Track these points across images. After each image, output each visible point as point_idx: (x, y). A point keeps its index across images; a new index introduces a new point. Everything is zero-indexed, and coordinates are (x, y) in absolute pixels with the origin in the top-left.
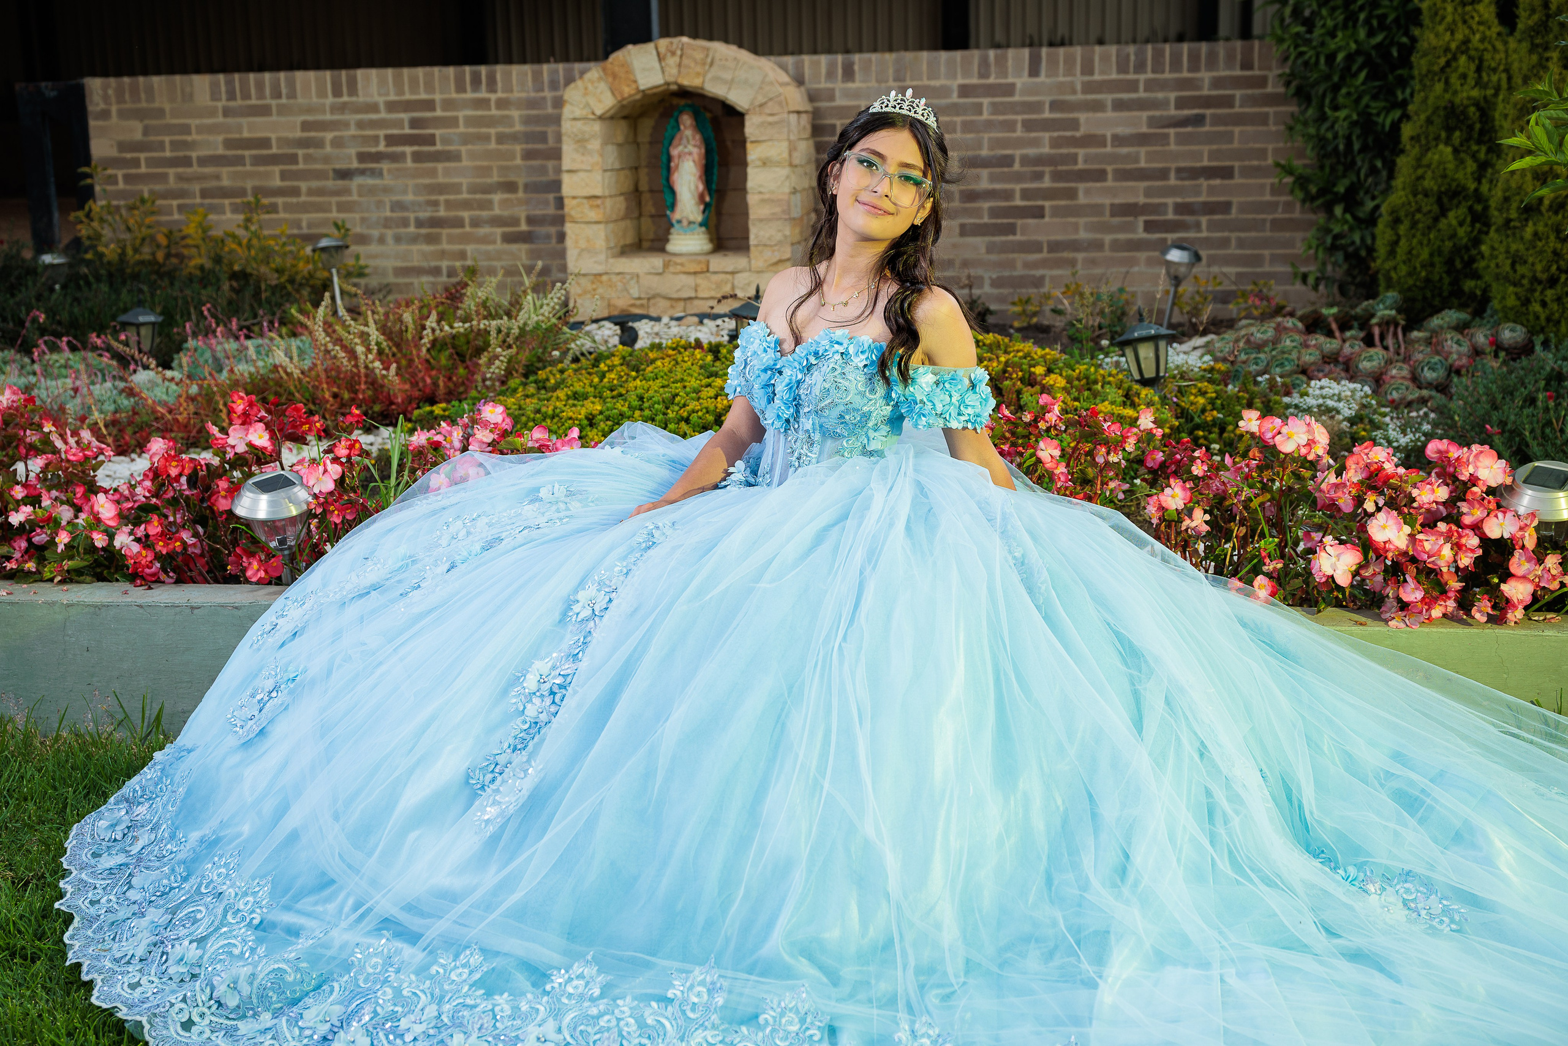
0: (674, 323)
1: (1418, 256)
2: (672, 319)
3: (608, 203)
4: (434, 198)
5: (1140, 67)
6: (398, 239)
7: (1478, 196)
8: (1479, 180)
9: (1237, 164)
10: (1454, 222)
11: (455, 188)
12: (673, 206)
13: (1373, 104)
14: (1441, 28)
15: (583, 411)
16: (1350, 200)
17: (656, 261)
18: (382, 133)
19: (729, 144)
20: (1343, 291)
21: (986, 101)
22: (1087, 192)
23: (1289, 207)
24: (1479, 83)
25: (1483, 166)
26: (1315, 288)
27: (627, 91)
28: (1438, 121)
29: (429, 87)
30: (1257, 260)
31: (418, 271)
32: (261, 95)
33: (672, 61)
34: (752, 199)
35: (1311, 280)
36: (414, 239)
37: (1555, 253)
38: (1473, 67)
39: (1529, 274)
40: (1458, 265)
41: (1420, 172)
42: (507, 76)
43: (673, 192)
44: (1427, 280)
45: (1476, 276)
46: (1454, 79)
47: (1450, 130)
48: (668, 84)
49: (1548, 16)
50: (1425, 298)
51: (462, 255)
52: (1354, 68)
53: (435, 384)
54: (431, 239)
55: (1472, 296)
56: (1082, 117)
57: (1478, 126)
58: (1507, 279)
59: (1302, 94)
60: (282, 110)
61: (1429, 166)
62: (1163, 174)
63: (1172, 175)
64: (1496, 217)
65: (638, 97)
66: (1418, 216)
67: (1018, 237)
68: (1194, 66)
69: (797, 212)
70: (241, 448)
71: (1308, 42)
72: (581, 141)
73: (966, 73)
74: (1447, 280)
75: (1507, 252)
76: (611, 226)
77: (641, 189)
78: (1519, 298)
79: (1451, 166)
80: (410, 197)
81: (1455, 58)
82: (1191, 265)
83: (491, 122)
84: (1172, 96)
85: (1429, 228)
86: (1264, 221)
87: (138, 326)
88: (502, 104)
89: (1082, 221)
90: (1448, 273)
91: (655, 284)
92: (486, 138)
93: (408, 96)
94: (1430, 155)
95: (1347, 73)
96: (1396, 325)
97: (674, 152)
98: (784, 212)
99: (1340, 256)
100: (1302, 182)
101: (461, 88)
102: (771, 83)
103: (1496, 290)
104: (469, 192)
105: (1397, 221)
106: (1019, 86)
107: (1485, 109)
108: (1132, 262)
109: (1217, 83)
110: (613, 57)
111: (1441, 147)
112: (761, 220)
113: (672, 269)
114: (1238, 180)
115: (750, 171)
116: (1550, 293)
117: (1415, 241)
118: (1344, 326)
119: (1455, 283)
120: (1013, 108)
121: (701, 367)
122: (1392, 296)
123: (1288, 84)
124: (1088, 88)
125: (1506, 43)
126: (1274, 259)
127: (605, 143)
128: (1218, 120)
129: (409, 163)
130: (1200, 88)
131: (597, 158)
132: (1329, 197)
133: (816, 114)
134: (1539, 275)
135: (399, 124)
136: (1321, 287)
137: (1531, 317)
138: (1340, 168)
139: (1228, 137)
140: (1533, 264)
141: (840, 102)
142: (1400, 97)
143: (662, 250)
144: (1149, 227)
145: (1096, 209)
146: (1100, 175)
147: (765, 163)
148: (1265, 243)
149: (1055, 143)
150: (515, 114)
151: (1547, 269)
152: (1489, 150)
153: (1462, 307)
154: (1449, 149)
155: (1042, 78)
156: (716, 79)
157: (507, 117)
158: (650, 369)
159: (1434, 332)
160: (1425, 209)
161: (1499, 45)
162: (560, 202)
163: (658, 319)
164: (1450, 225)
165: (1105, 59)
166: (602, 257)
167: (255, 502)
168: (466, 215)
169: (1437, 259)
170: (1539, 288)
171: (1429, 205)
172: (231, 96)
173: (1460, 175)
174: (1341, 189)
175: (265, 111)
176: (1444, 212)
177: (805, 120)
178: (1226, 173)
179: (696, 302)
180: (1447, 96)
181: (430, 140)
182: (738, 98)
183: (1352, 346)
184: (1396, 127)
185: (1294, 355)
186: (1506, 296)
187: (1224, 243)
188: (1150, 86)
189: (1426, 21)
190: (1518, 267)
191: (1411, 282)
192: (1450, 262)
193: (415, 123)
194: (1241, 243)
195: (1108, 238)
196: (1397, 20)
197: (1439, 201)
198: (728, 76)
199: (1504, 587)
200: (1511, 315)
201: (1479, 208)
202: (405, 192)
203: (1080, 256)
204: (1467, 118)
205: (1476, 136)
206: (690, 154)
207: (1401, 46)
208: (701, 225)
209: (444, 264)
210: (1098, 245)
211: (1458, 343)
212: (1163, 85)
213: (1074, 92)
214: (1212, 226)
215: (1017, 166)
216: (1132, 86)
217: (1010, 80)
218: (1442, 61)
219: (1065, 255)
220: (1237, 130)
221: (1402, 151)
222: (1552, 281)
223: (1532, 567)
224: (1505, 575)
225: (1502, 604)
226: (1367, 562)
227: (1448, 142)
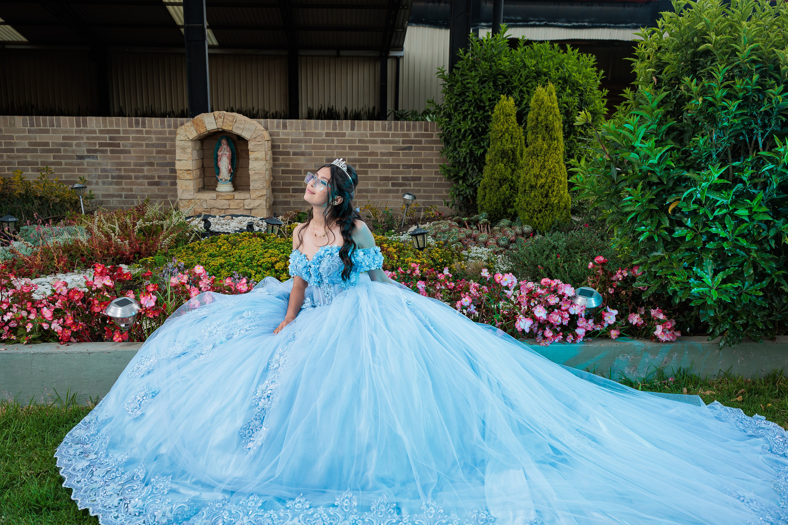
0: (221, 218)
1: (493, 200)
2: (220, 216)
3: (194, 172)
4: (119, 168)
5: (390, 129)
6: (104, 183)
7: (512, 181)
8: (512, 175)
9: (423, 164)
10: (505, 189)
11: (129, 164)
12: (218, 173)
13: (474, 147)
14: (499, 124)
15: (218, 263)
16: (464, 178)
17: (213, 195)
18: (97, 142)
19: (239, 150)
20: (460, 208)
21: (335, 138)
22: (372, 172)
23: (440, 179)
24: (512, 143)
25: (513, 170)
26: (451, 208)
27: (202, 131)
28: (498, 155)
29: (118, 124)
30: (430, 197)
31: (113, 196)
32: (45, 125)
33: (220, 120)
34: (251, 172)
35: (450, 205)
36: (111, 183)
37: (541, 202)
38: (510, 138)
39: (533, 209)
40: (506, 204)
41: (493, 172)
42: (150, 122)
43: (219, 168)
44: (496, 209)
45: (512, 207)
46: (504, 141)
47: (503, 158)
48: (218, 128)
49: (538, 123)
50: (495, 214)
51: (131, 190)
52: (467, 134)
53: (141, 247)
54: (118, 184)
55: (510, 214)
56: (370, 145)
57: (512, 157)
58: (525, 210)
59: (447, 142)
60: (54, 131)
61: (496, 170)
62: (398, 166)
63: (401, 167)
64: (521, 189)
65: (206, 133)
66: (492, 187)
68: (408, 130)
69: (267, 178)
70: (100, 286)
71: (449, 124)
72: (184, 149)
73: (328, 128)
74: (502, 209)
75: (525, 201)
76: (195, 181)
77: (205, 166)
78: (529, 216)
79: (503, 170)
80: (109, 167)
81: (504, 134)
82: (413, 200)
83: (144, 139)
84: (401, 139)
85: (496, 191)
86: (432, 184)
87: (8, 222)
88: (148, 132)
89: (370, 182)
90: (502, 206)
91: (212, 203)
92: (142, 145)
93: (108, 128)
94: (496, 166)
95: (464, 136)
96: (488, 224)
97: (219, 154)
98: (263, 177)
99: (461, 198)
100: (449, 171)
101: (131, 125)
102: (259, 130)
103: (520, 213)
104: (134, 166)
105: (485, 188)
106: (347, 133)
107: (514, 152)
108: (387, 197)
109: (416, 135)
110: (196, 118)
111: (500, 164)
112: (255, 180)
113: (220, 198)
114: (423, 169)
115: (250, 162)
116: (539, 215)
117: (491, 195)
118: (469, 224)
119: (505, 209)
120: (345, 141)
121: (261, 245)
122: (485, 214)
123: (441, 137)
124: (372, 135)
125: (519, 129)
126: (436, 197)
127: (193, 150)
128: (416, 148)
129: (109, 154)
130: (410, 137)
131: (190, 155)
132: (457, 177)
133: (273, 141)
134: (536, 209)
135: (105, 138)
136: (454, 207)
137: (533, 223)
138: (460, 167)
139: (420, 154)
140: (534, 205)
141: (281, 137)
142: (482, 145)
143: (214, 190)
144: (393, 185)
145: (375, 178)
146: (376, 166)
147: (256, 159)
148: (433, 191)
149: (360, 154)
150: (153, 136)
151: (538, 208)
152: (515, 165)
153: (507, 217)
154: (503, 165)
155: (355, 131)
156: (238, 127)
157: (150, 137)
158: (240, 245)
159: (502, 228)
160: (495, 184)
161: (518, 130)
162: (174, 171)
163: (215, 217)
164: (503, 190)
165: (378, 125)
166: (192, 193)
167: (116, 310)
168: (133, 174)
169: (499, 202)
170: (536, 213)
171: (496, 183)
172: (32, 125)
173: (506, 174)
174: (461, 174)
175: (47, 131)
176: (501, 186)
177: (270, 143)
178: (420, 167)
179: (229, 210)
180: (502, 147)
181: (118, 145)
182: (246, 135)
183: (476, 232)
184: (483, 155)
185: (457, 235)
186: (524, 216)
187: (419, 191)
188: (393, 135)
189: (494, 121)
190: (528, 206)
191: (490, 209)
192: (503, 203)
193: (111, 138)
194: (425, 191)
195: (379, 188)
196: (481, 119)
197: (500, 182)
198: (242, 127)
199: (576, 331)
200: (526, 222)
201: (512, 184)
202: (107, 165)
203: (369, 195)
204: (508, 154)
205: (511, 160)
206: (226, 154)
207: (482, 128)
208: (230, 181)
209: (124, 193)
210: (375, 191)
211: (511, 231)
212: (398, 136)
213: (367, 137)
214: (415, 185)
216: (387, 135)
217: (344, 132)
218: (500, 135)
219: (364, 194)
220: (423, 152)
221: (486, 165)
222: (540, 211)
223: (585, 323)
224: (576, 327)
225: (576, 336)
226: (534, 324)
227: (502, 162)
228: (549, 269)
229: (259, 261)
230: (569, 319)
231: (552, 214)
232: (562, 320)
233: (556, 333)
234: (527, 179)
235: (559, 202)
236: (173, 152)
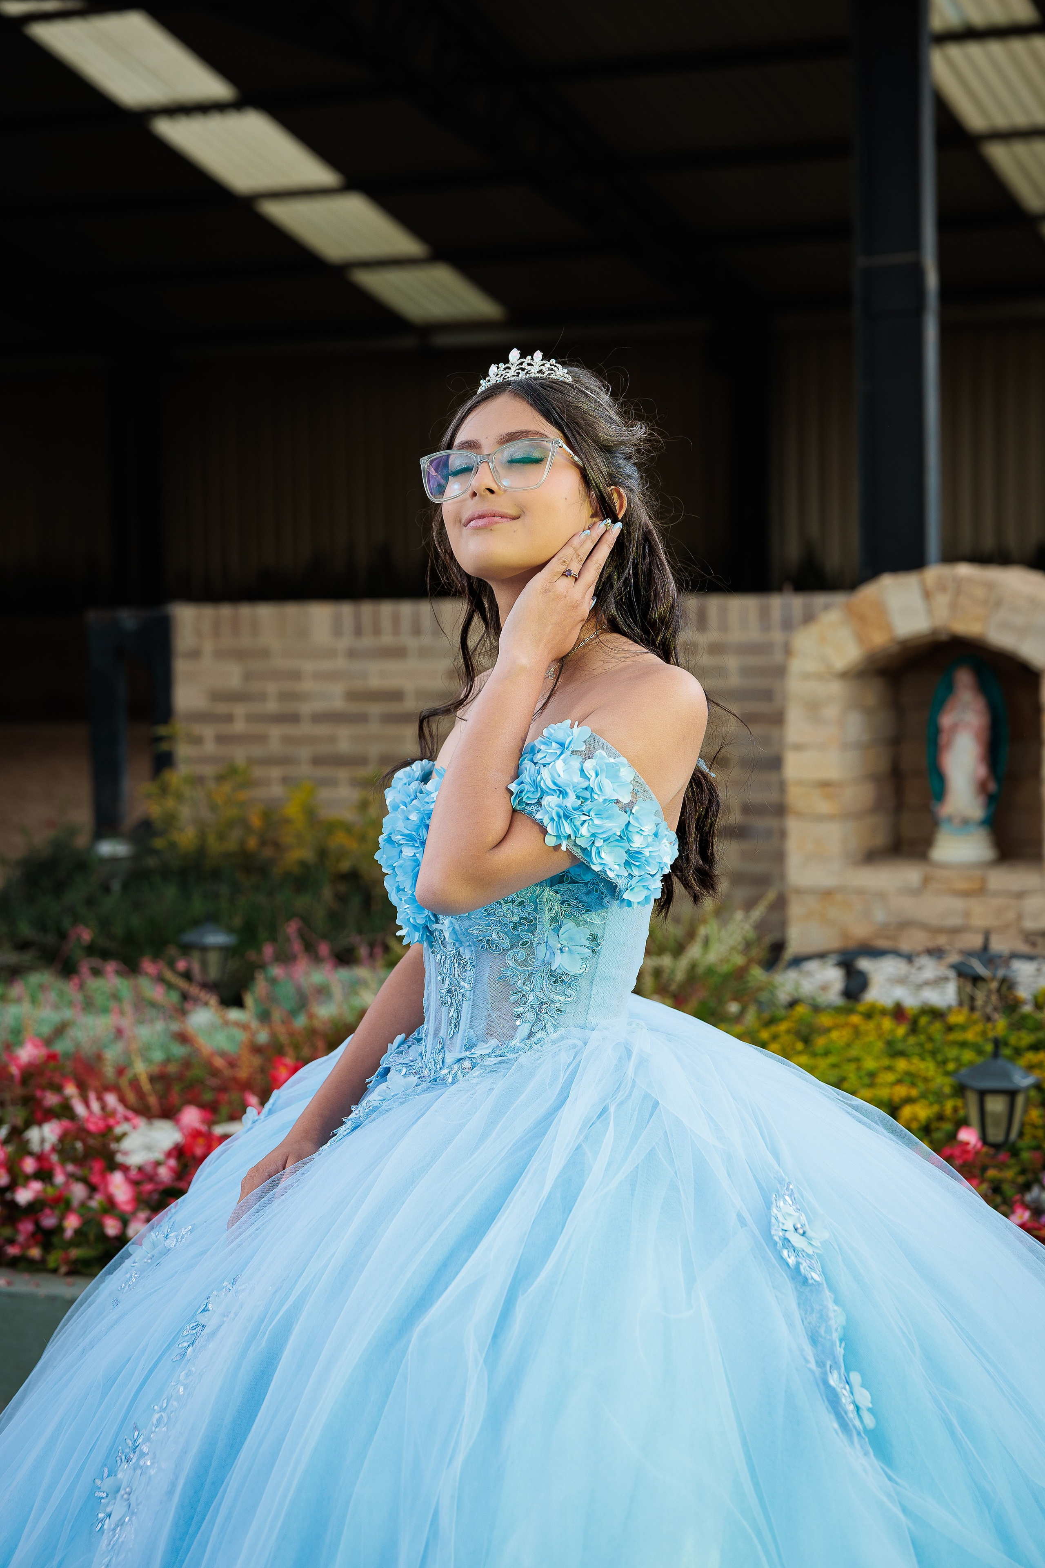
12: (943, 796)
17: (911, 875)
27: (879, 639)
32: (396, 631)
33: (943, 600)
42: (723, 612)
48: (935, 632)
60: (424, 653)
65: (895, 648)
72: (813, 707)
76: (852, 822)
77: (902, 769)
87: (204, 949)
88: (714, 649)
91: (909, 907)
97: (945, 722)
110: (862, 593)
113: (933, 886)
127: (847, 710)
131: (834, 730)
143: (924, 857)
150: (732, 662)
156: (1004, 624)
157: (720, 667)
162: (781, 787)
163: (910, 957)
166: (836, 866)
172: (358, 632)
175: (398, 653)
179: (963, 935)
182: (1032, 652)
198: (1017, 622)
206: (967, 725)
208: (982, 824)
236: (778, 719)
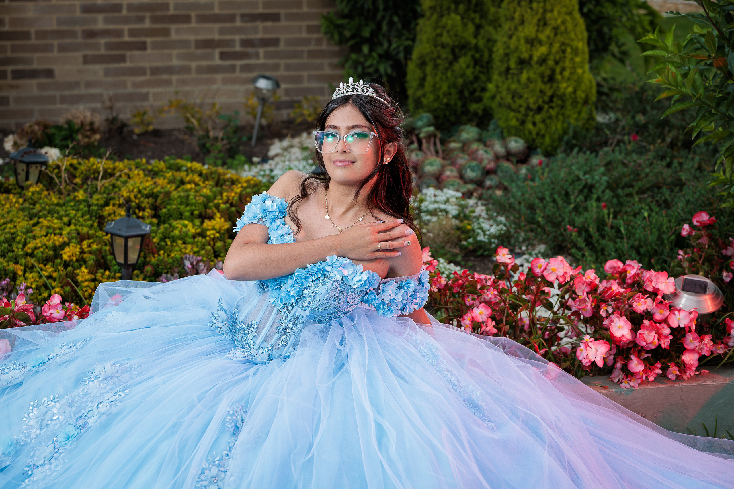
1: (440, 88)
7: (477, 48)
8: (476, 36)
9: (282, 12)
10: (464, 66)
16: (373, 41)
22: (178, 31)
23: (319, 41)
25: (478, 27)
30: (299, 79)
39: (524, 105)
40: (467, 94)
44: (447, 105)
45: (479, 100)
50: (447, 116)
55: (476, 114)
58: (509, 107)
61: (444, 27)
62: (231, 18)
63: (238, 19)
64: (498, 65)
66: (438, 61)
67: (128, 64)
74: (460, 104)
75: (509, 89)
78: (518, 120)
79: (460, 29)
82: (273, 91)
85: (447, 69)
86: (302, 51)
89: (174, 52)
90: (460, 99)
94: (444, 20)
96: (435, 137)
100: (339, 27)
103: (498, 113)
105: (424, 64)
108: (212, 81)
111: (453, 15)
114: (283, 23)
116: (538, 118)
117: (437, 78)
119: (464, 105)
122: (426, 115)
126: (311, 78)
132: (358, 39)
134: (531, 105)
137: (527, 133)
138: (364, 19)
140: (527, 99)
144: (223, 56)
145: (184, 44)
146: (186, 19)
148: (304, 67)
151: (535, 103)
152: (482, 17)
154: (458, 18)
159: (465, 144)
160: (444, 56)
164: (461, 68)
169: (453, 91)
170: (531, 114)
171: (445, 54)
173: (466, 35)
174: (366, 33)
176: (456, 58)
178: (275, 18)
183: (417, 155)
190: (516, 99)
191: (436, 105)
192: (461, 92)
195: (194, 65)
197: (453, 51)
199: (683, 357)
200: (513, 131)
201: (477, 56)
203: (175, 78)
205: (472, 6)
210: (186, 70)
211: (486, 152)
214: (268, 55)
215: (124, 12)
219: (165, 77)
221: (423, 16)
222: (540, 109)
223: (697, 343)
224: (682, 350)
225: (683, 367)
226: (611, 350)
227: (456, 11)
228: (587, 231)
229: (25, 244)
230: (671, 337)
231: (563, 115)
232: (659, 340)
233: (649, 364)
234: (512, 46)
235: (575, 92)
